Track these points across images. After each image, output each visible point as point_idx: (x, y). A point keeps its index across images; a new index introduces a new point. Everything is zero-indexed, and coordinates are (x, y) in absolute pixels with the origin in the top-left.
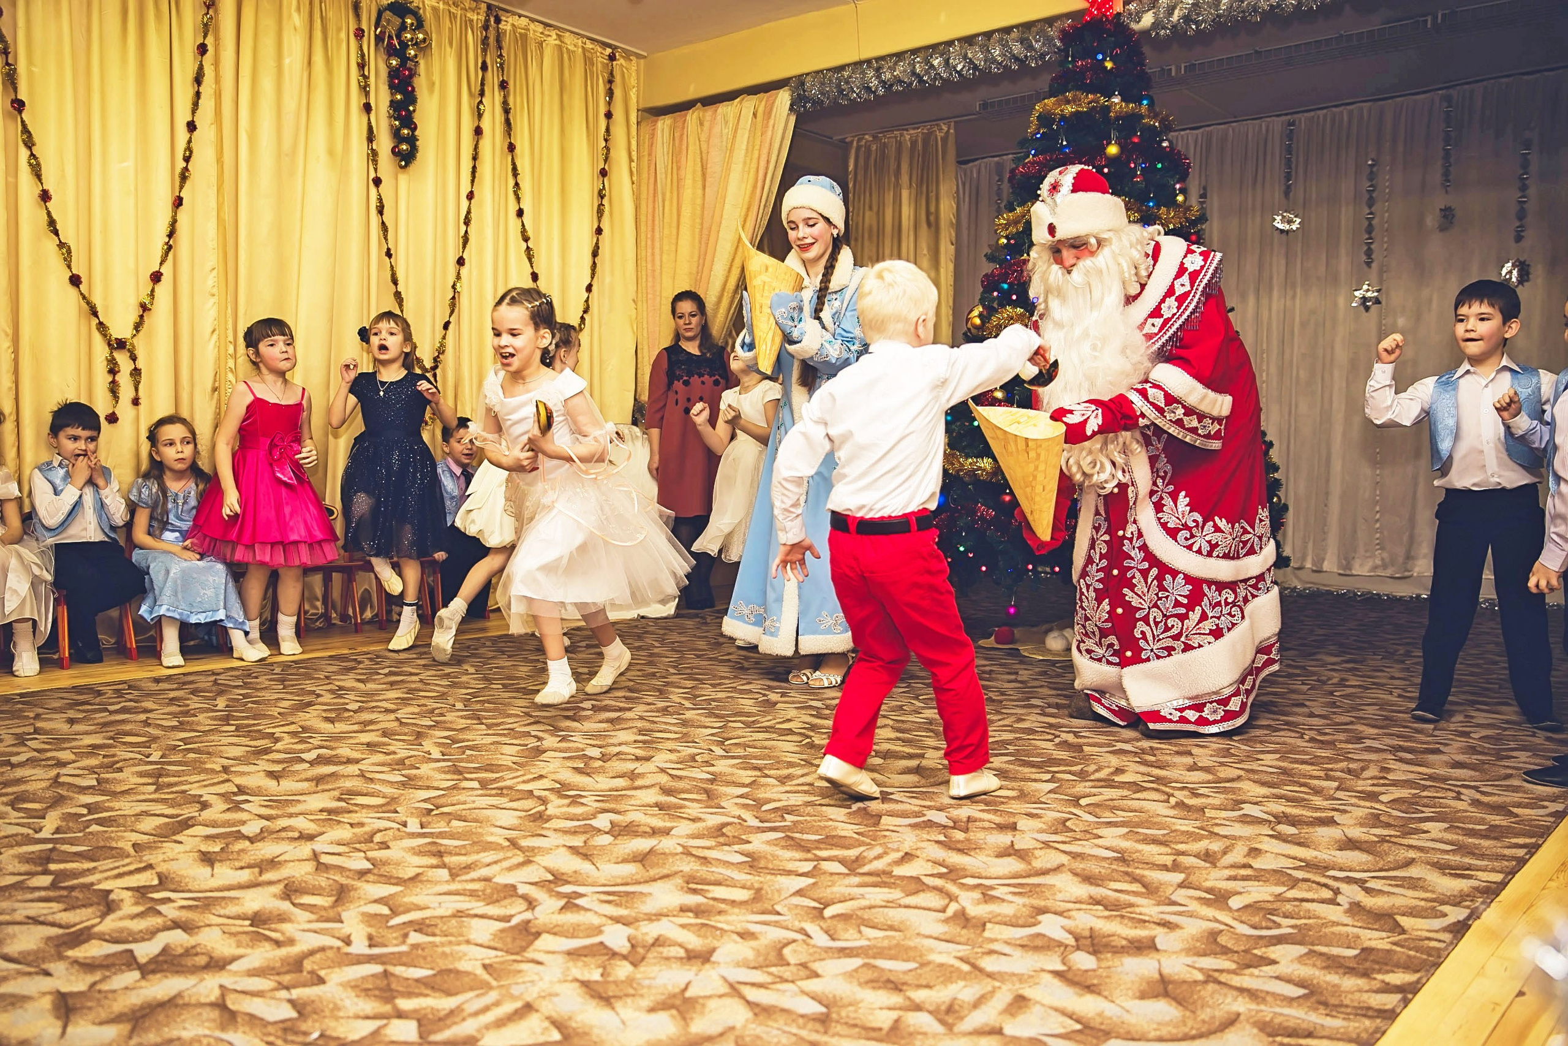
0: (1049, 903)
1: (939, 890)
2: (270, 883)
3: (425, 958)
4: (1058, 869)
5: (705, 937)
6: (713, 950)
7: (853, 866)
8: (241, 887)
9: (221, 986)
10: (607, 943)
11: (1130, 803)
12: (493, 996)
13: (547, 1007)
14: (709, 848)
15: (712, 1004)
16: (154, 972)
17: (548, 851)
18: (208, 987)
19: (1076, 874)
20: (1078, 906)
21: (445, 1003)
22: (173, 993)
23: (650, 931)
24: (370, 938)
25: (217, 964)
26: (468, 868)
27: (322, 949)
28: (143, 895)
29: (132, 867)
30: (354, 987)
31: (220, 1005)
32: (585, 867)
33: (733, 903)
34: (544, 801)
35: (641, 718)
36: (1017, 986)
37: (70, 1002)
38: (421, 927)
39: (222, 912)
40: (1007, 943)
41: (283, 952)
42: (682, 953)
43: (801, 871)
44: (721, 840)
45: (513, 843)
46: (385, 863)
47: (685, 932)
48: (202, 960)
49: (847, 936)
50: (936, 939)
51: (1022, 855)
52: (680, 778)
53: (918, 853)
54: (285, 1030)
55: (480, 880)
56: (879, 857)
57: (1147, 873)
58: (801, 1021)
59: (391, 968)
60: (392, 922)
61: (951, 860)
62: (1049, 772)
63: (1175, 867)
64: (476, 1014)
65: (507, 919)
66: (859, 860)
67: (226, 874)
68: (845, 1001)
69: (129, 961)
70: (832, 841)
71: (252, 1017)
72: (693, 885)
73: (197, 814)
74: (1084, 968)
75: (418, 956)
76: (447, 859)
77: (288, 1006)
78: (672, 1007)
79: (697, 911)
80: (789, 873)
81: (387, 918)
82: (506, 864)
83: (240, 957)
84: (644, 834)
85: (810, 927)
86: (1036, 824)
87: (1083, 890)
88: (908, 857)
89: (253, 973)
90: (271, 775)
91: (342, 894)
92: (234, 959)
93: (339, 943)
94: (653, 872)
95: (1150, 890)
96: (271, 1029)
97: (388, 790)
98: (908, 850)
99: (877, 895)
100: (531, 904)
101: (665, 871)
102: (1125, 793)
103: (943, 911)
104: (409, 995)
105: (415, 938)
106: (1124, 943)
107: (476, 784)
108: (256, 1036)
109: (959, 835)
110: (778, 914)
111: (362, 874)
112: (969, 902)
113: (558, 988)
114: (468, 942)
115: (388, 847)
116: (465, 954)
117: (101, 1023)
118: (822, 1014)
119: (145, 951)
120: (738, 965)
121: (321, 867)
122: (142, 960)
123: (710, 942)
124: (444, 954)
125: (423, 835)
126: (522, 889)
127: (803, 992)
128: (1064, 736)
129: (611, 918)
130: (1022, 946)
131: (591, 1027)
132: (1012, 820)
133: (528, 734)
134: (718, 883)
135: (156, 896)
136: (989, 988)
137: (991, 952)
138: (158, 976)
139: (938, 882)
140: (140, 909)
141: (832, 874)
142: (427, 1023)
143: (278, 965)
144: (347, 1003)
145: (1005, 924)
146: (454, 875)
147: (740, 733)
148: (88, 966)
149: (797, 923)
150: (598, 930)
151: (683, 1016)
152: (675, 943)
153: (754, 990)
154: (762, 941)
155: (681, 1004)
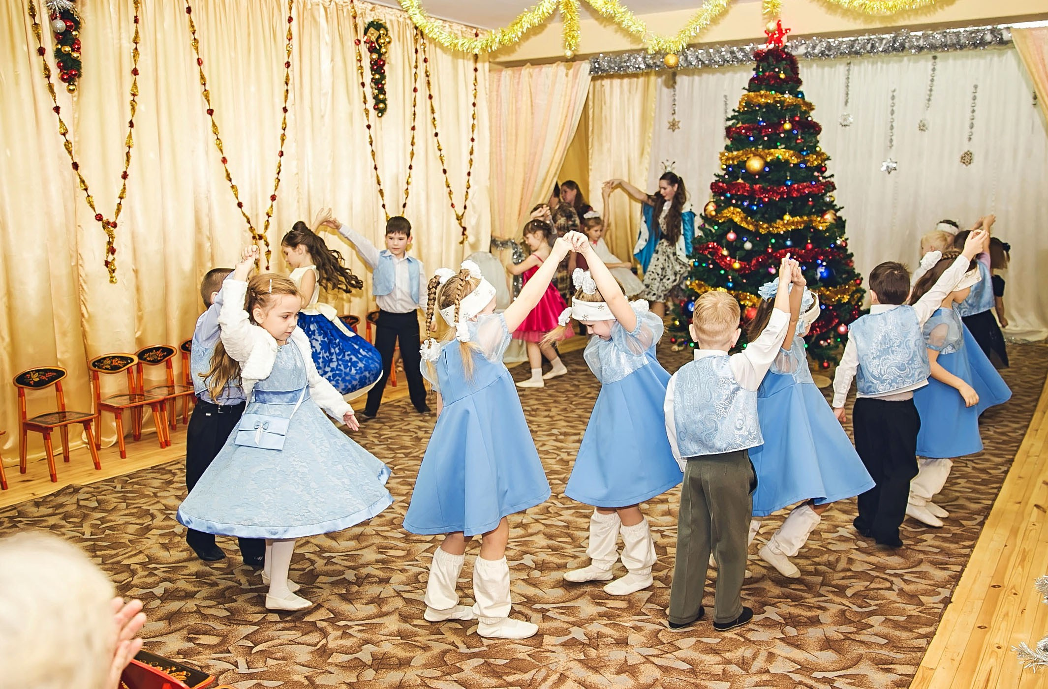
0: (529, 550)
4: (538, 533)
5: (386, 573)
6: (390, 578)
9: (196, 605)
10: (347, 578)
13: (327, 606)
14: (388, 531)
15: (390, 600)
18: (191, 605)
19: (545, 535)
20: (541, 550)
22: (178, 608)
23: (364, 571)
24: (248, 581)
27: (231, 587)
28: (145, 566)
29: (134, 553)
31: (198, 612)
32: (333, 543)
33: (398, 557)
41: (215, 588)
42: (377, 580)
43: (428, 540)
44: (393, 526)
47: (378, 571)
48: (183, 594)
51: (525, 526)
54: (228, 620)
57: (575, 532)
65: (304, 570)
67: (176, 555)
69: (154, 596)
71: (213, 616)
72: (381, 549)
73: (151, 523)
74: (535, 577)
77: (225, 611)
78: (375, 602)
79: (383, 562)
80: (421, 541)
83: (198, 592)
87: (546, 543)
89: (206, 598)
91: (230, 562)
92: (196, 593)
93: (236, 584)
94: (364, 544)
101: (368, 544)
110: (417, 561)
113: (330, 597)
120: (400, 584)
123: (388, 575)
129: (346, 567)
131: (344, 611)
134: (391, 549)
150: (342, 573)
151: (379, 605)
152: (374, 576)
153: (406, 594)
154: (410, 573)
155: (378, 601)
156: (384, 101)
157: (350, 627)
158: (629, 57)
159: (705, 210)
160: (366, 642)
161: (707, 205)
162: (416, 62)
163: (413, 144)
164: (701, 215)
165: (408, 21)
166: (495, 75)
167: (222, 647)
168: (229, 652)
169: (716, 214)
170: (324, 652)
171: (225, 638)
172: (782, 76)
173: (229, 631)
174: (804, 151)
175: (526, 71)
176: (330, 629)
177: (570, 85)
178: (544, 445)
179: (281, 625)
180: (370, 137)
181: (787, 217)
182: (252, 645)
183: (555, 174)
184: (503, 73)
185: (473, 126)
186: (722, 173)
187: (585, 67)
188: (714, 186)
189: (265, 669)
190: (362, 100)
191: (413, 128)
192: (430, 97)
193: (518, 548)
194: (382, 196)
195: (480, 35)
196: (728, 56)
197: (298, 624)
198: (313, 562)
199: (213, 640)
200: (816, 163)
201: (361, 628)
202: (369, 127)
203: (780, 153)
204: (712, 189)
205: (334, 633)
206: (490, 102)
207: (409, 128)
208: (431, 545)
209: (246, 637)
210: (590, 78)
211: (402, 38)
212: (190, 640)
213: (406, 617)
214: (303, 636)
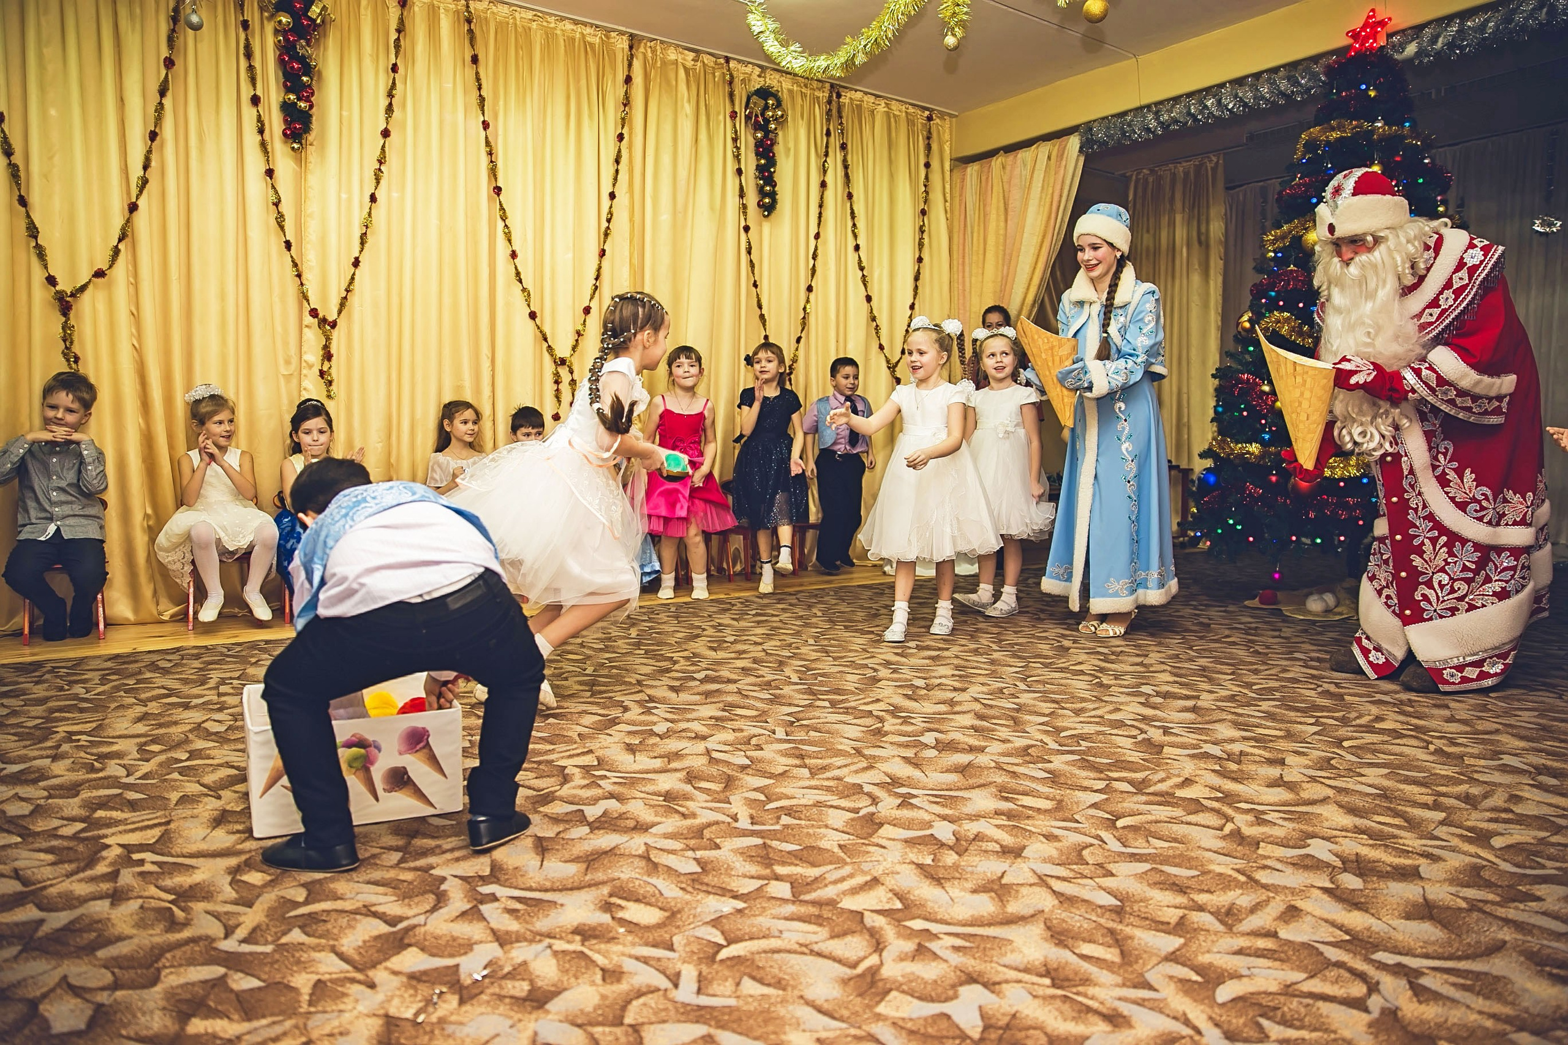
0: (1317, 830)
1: (1218, 812)
2: (676, 770)
3: (794, 836)
4: (1324, 800)
5: (1016, 836)
6: (1024, 847)
7: (1140, 787)
8: (655, 771)
9: (646, 844)
10: (937, 836)
11: (1390, 747)
12: (847, 870)
13: (890, 882)
14: (1017, 765)
15: (1024, 891)
16: (598, 828)
17: (885, 759)
18: (636, 843)
19: (1341, 806)
20: (1344, 834)
21: (813, 872)
22: (613, 845)
23: (971, 828)
24: (752, 817)
25: (641, 828)
26: (825, 768)
27: (717, 823)
28: (588, 772)
29: (579, 751)
30: (742, 854)
31: (646, 857)
32: (916, 774)
33: (1039, 810)
34: (881, 720)
35: (957, 657)
36: (1290, 898)
37: (545, 844)
38: (790, 812)
39: (643, 789)
40: (1279, 860)
41: (689, 822)
42: (998, 848)
43: (1096, 788)
44: (1027, 758)
45: (858, 752)
46: (760, 761)
47: (1000, 831)
48: (631, 823)
49: (1137, 844)
50: (1215, 852)
51: (1291, 786)
52: (991, 706)
53: (1197, 779)
54: (693, 880)
55: (833, 779)
56: (1162, 780)
57: (1409, 809)
58: (1099, 910)
59: (769, 842)
60: (767, 807)
61: (1227, 787)
62: (1313, 717)
63: (1436, 806)
64: (835, 882)
65: (856, 811)
66: (1145, 782)
67: (643, 761)
68: (1137, 898)
69: (580, 818)
70: (1121, 764)
71: (669, 868)
72: (1005, 793)
73: (621, 715)
74: (1351, 887)
75: (789, 834)
76: (807, 761)
77: (695, 863)
78: (991, 890)
79: (1010, 815)
80: (1085, 789)
81: (764, 803)
82: (853, 768)
83: (658, 823)
84: (963, 751)
85: (1105, 835)
86: (1303, 760)
87: (1348, 821)
88: (1187, 782)
89: (667, 836)
90: (672, 688)
91: (729, 783)
92: (653, 825)
93: (729, 820)
94: (971, 781)
95: (1413, 824)
96: (682, 878)
97: (759, 705)
98: (1187, 776)
99: (1162, 812)
101: (982, 781)
102: (1386, 738)
103: (1221, 829)
104: (783, 863)
105: (785, 820)
106: (1389, 869)
107: (827, 704)
108: (672, 883)
109: (1233, 767)
110: (1078, 822)
111: (744, 768)
112: (1242, 822)
113: (898, 868)
114: (826, 826)
115: (762, 749)
116: (825, 836)
117: (566, 862)
118: (1117, 906)
119: (592, 812)
120: (1044, 861)
121: (712, 761)
122: (591, 819)
123: (1020, 841)
124: (808, 834)
125: (789, 741)
126: (867, 788)
127: (1101, 887)
128: (1326, 686)
129: (938, 816)
130: (1294, 864)
131: (926, 900)
132: (1280, 756)
133: (866, 666)
134: (1026, 794)
135: (597, 773)
136: (1264, 898)
137: (1265, 867)
138: (602, 831)
139: (1216, 805)
140: (586, 782)
141: (1122, 792)
142: (799, 887)
143: (685, 832)
144: (738, 865)
145: (1277, 844)
146: (813, 774)
147: (1039, 672)
148: (555, 820)
149: (1093, 830)
150: (929, 825)
151: (1000, 898)
152: (991, 840)
153: (1059, 882)
154: (1065, 844)
155: (998, 889)
157: (936, 937)
167: (660, 935)
168: (671, 948)
170: (871, 985)
171: (673, 915)
173: (686, 905)
179: (790, 909)
182: (723, 942)
189: (735, 1001)
197: (826, 913)
198: (875, 801)
199: (647, 916)
201: (959, 942)
205: (897, 945)
208: (1105, 796)
209: (716, 923)
212: (607, 907)
213: (1061, 933)
214: (832, 937)
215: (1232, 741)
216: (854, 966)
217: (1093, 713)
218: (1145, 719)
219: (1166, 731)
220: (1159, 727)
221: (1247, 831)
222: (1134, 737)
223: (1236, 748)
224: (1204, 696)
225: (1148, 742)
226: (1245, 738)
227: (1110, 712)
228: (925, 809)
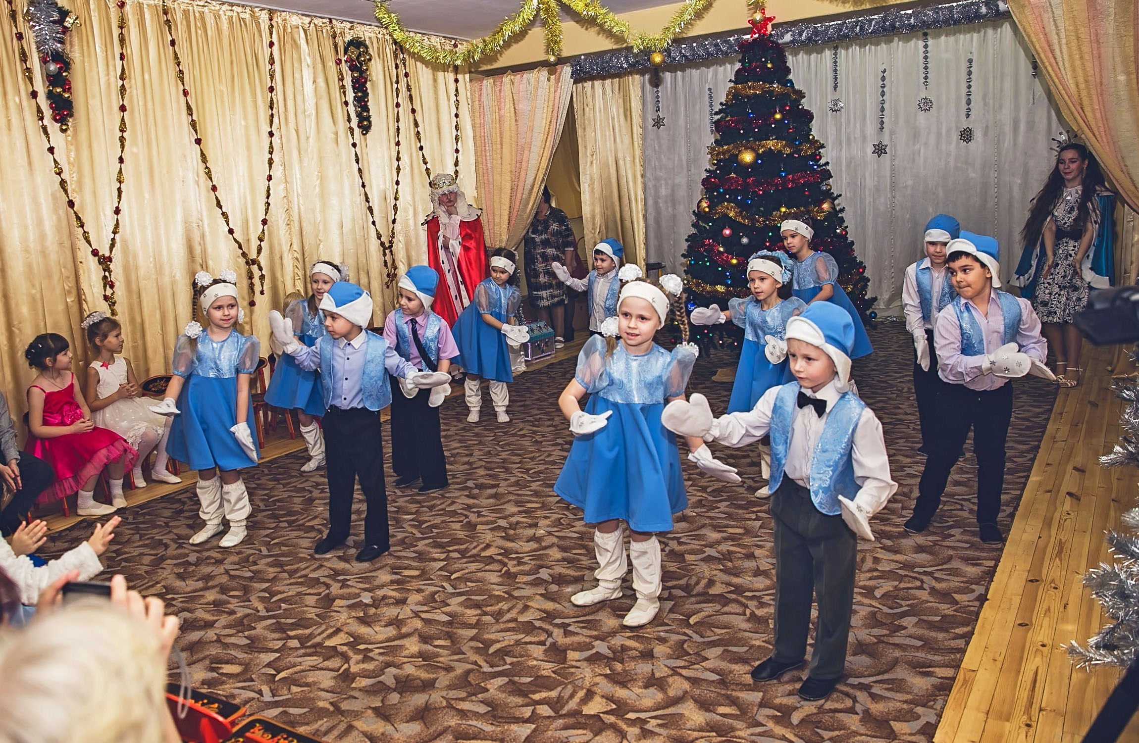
0: (545, 563)
2: (213, 587)
3: (291, 614)
4: (552, 545)
5: (402, 593)
6: (407, 599)
7: (463, 553)
8: (201, 589)
9: (215, 633)
10: (363, 600)
12: (324, 627)
13: (346, 629)
15: (408, 621)
16: (186, 630)
18: (211, 634)
19: (560, 547)
20: (557, 563)
21: (307, 631)
22: (199, 638)
23: (380, 593)
24: (265, 608)
25: (209, 625)
26: (297, 571)
27: (248, 614)
30: (268, 629)
31: (218, 641)
32: (347, 566)
33: (413, 577)
36: (526, 601)
38: (285, 600)
39: (199, 602)
40: (524, 583)
41: (234, 617)
42: (394, 601)
43: (441, 558)
44: (405, 546)
46: (259, 572)
47: (394, 592)
48: (202, 623)
49: (460, 586)
50: (496, 584)
51: (538, 539)
53: (492, 543)
54: (249, 647)
55: (303, 576)
56: (475, 547)
58: (442, 623)
59: (279, 620)
60: (272, 600)
61: (506, 545)
64: (319, 634)
65: (319, 594)
66: (467, 550)
67: (192, 585)
68: (459, 614)
70: (456, 541)
71: (234, 644)
72: (394, 570)
73: (164, 553)
74: (553, 591)
75: (288, 613)
76: (286, 568)
77: (245, 638)
78: (393, 623)
79: (397, 582)
80: (435, 560)
81: (269, 598)
82: (311, 568)
83: (217, 620)
85: (445, 584)
86: (547, 522)
87: (561, 555)
88: (488, 546)
89: (225, 627)
91: (246, 590)
92: (215, 622)
93: (255, 611)
96: (243, 647)
98: (488, 542)
99: (473, 566)
100: (328, 586)
103: (500, 571)
104: (291, 629)
105: (284, 606)
107: (286, 524)
108: (239, 651)
109: (512, 532)
110: (432, 579)
111: (251, 579)
112: (511, 565)
113: (348, 621)
114: (307, 606)
115: (257, 564)
116: (307, 611)
118: (450, 620)
120: (417, 604)
121: (232, 577)
123: (405, 595)
124: (298, 611)
125: (270, 556)
126: (322, 580)
127: (443, 613)
129: (363, 589)
130: (530, 583)
131: (364, 634)
132: (536, 521)
134: (406, 568)
135: (168, 597)
136: (515, 603)
137: (517, 587)
138: (188, 631)
139: (500, 557)
141: (454, 558)
142: (303, 640)
143: (233, 622)
144: (268, 635)
145: (525, 574)
146: (290, 575)
149: (440, 583)
150: (359, 595)
151: (398, 627)
152: (391, 597)
153: (424, 613)
154: (427, 593)
155: (396, 622)
156: (368, 118)
157: (371, 650)
158: (611, 57)
159: (698, 207)
160: (388, 665)
161: (700, 201)
162: (397, 77)
163: (398, 159)
164: (694, 212)
165: (387, 37)
166: (476, 85)
167: (245, 676)
168: (252, 680)
169: (710, 210)
170: (347, 677)
171: (247, 666)
172: (769, 66)
173: (251, 660)
174: (796, 140)
175: (507, 79)
176: (350, 653)
177: (552, 90)
178: (550, 455)
179: (302, 651)
180: (356, 155)
181: (783, 210)
182: (273, 672)
183: (543, 179)
184: (485, 82)
185: (457, 136)
186: (713, 168)
187: (567, 70)
188: (705, 182)
189: (290, 696)
190: (346, 118)
191: (398, 144)
192: (413, 111)
193: (533, 563)
194: (372, 213)
195: (459, 46)
196: (712, 49)
197: (319, 650)
199: (234, 669)
200: (809, 152)
201: (382, 651)
202: (354, 145)
203: (772, 144)
204: (703, 185)
205: (355, 657)
206: (472, 112)
207: (393, 144)
208: (445, 562)
209: (269, 665)
210: (572, 80)
211: (381, 54)
212: (213, 670)
213: (426, 638)
214: (324, 661)
215: (513, 515)
216: (338, 670)
217: (440, 507)
218: (469, 507)
219: (479, 514)
220: (474, 512)
221: (512, 570)
222: (462, 522)
223: (514, 520)
224: (503, 484)
225: (469, 523)
226: (520, 512)
227: (449, 505)
228: (355, 586)
